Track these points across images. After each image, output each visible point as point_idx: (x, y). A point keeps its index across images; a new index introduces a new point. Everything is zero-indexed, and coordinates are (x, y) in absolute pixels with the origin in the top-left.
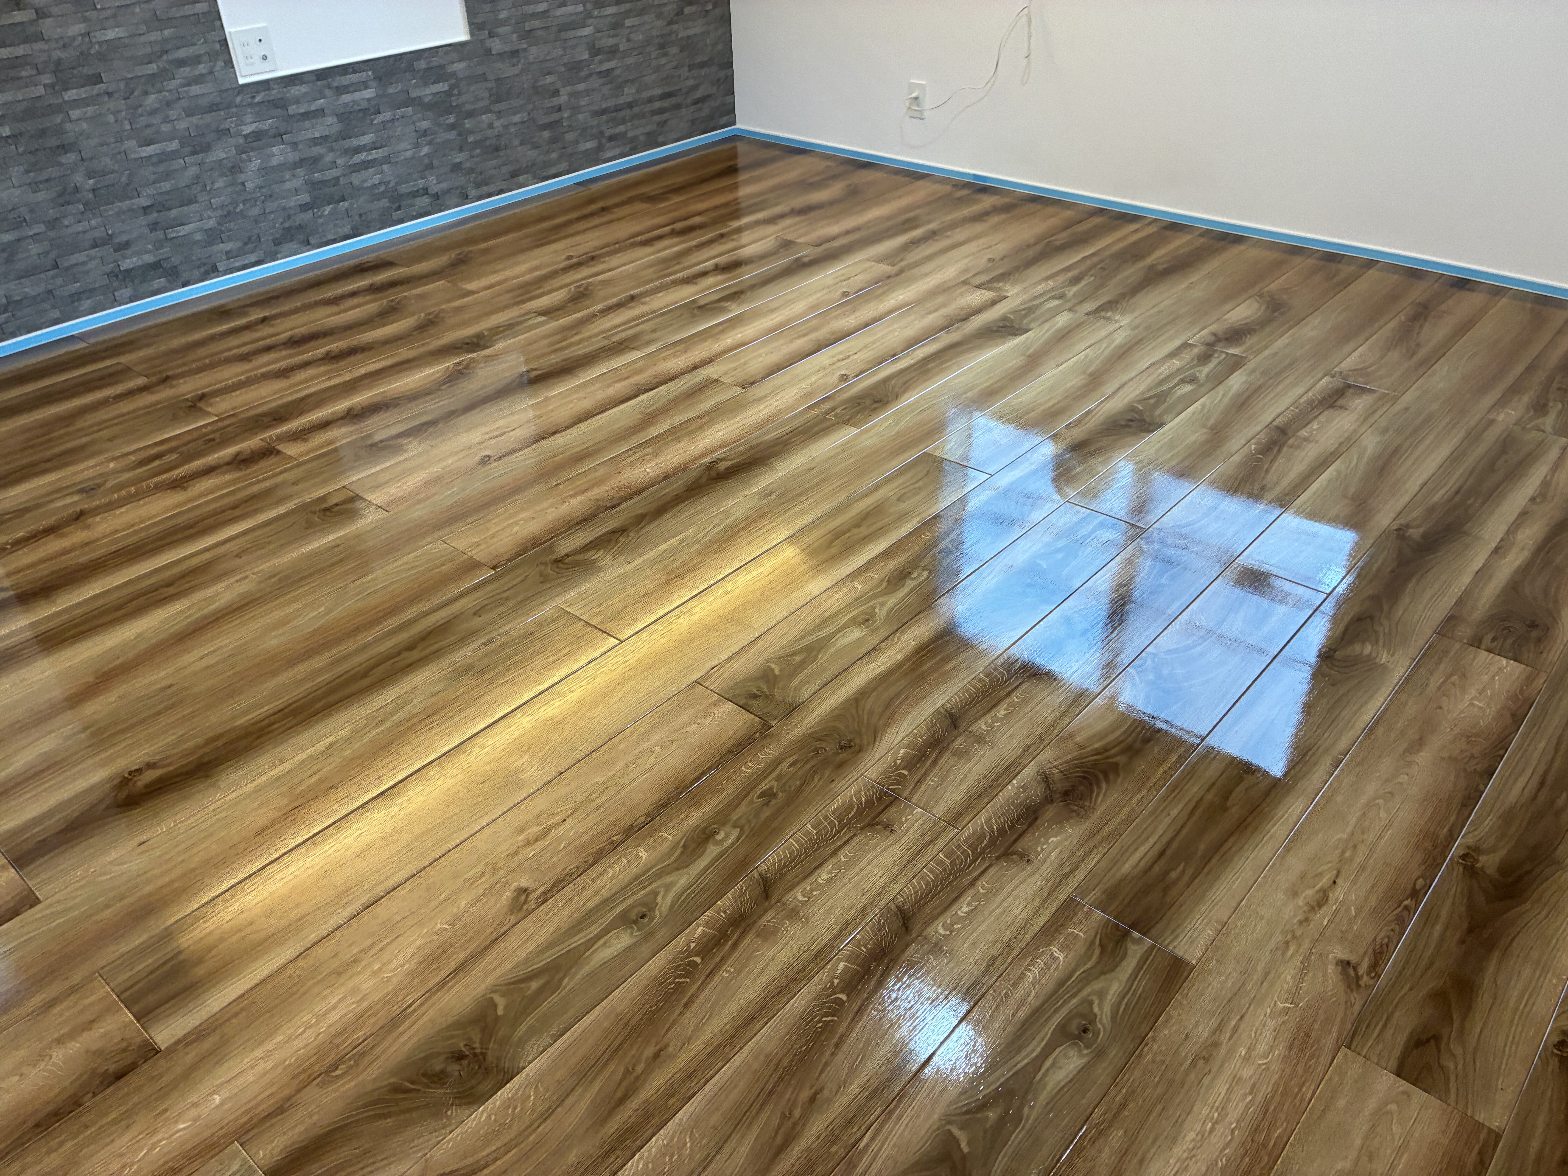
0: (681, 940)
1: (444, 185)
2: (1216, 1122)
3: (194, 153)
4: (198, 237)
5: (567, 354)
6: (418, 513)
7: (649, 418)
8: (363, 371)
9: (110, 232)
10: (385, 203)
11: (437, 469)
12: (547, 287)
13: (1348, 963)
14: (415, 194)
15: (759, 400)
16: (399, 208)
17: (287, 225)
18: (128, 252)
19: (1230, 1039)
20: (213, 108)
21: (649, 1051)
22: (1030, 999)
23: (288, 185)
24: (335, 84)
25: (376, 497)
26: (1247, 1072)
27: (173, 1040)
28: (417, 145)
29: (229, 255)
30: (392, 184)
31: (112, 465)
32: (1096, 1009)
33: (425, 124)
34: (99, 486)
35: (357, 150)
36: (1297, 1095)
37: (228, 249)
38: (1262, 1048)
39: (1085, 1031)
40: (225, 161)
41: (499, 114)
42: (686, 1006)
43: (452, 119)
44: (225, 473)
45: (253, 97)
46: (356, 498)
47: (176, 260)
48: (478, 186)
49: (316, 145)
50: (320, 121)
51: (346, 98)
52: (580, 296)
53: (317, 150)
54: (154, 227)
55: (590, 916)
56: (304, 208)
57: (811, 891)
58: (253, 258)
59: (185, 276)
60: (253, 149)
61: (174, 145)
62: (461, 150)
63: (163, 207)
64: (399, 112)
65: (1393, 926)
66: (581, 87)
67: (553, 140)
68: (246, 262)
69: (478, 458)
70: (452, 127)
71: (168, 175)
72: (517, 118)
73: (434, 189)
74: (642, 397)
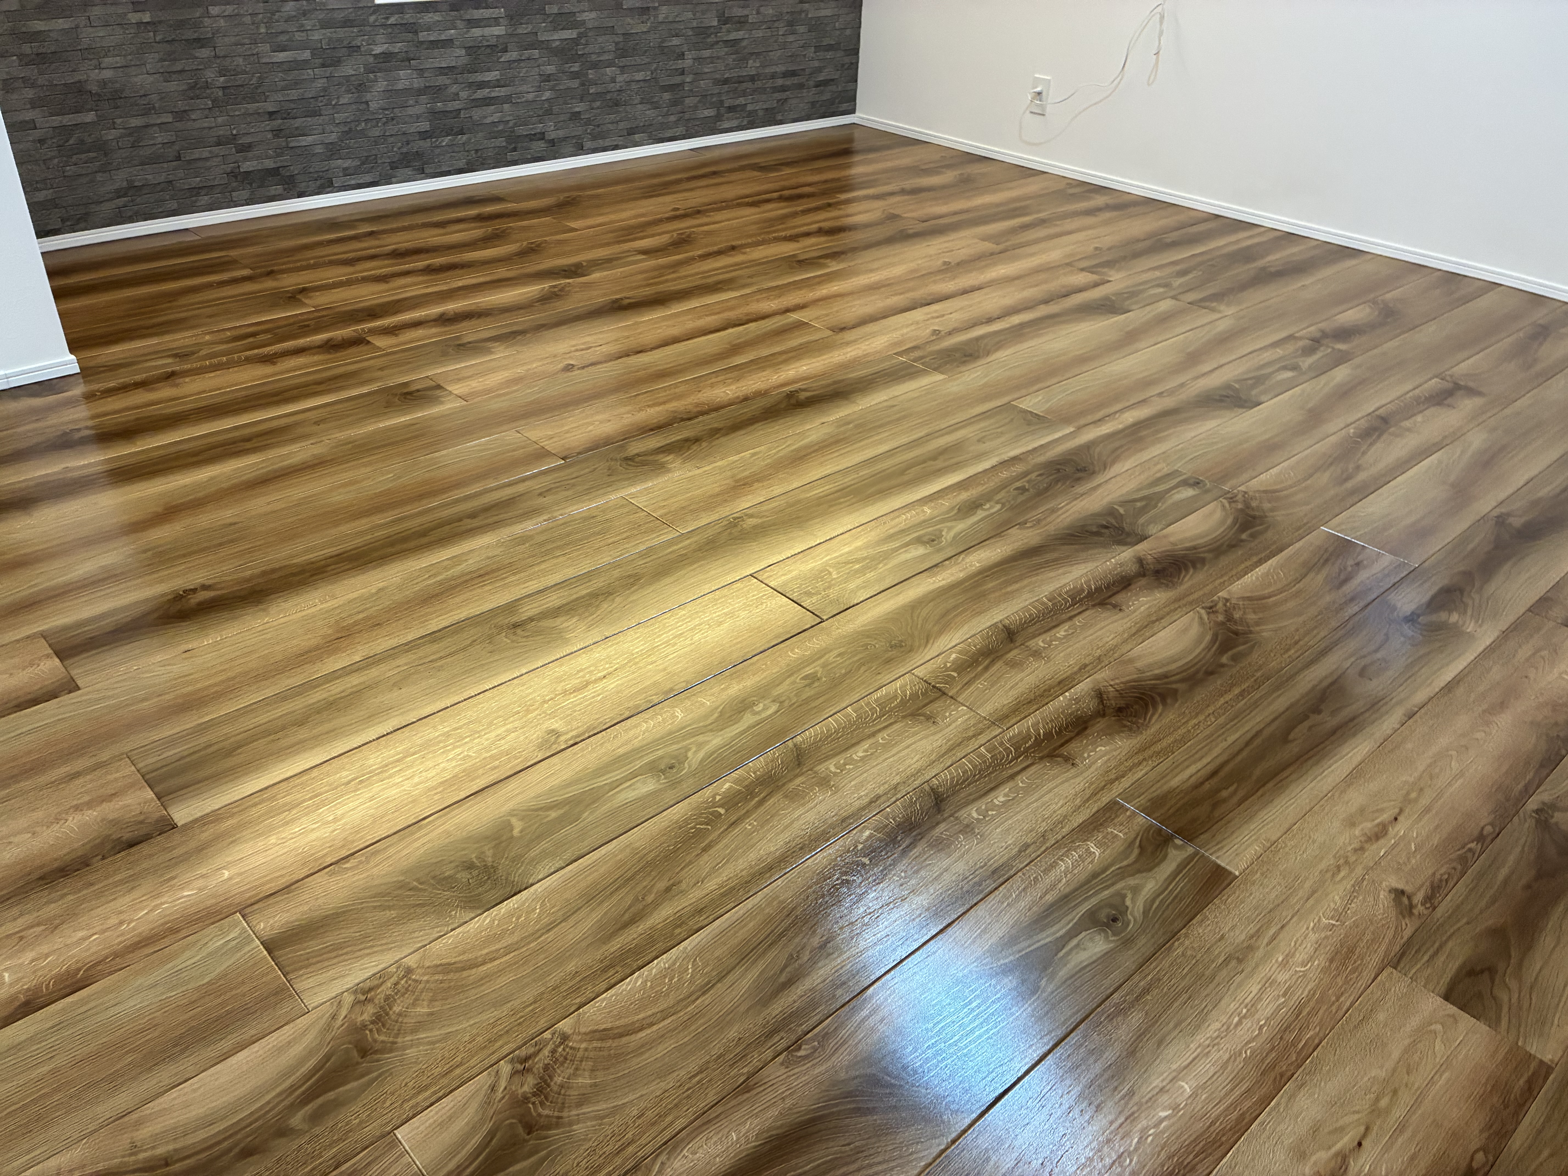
0: (708, 792)
1: (561, 133)
2: (1245, 1017)
3: (323, 66)
4: (319, 149)
5: (661, 288)
6: (498, 405)
7: (735, 349)
8: (461, 284)
9: (234, 132)
10: (501, 142)
11: (520, 370)
12: (650, 231)
13: (1403, 892)
14: (532, 137)
15: (848, 343)
16: (515, 149)
17: (405, 150)
18: (250, 154)
19: (1267, 945)
20: (347, 23)
21: (661, 885)
22: (1060, 885)
23: (410, 111)
24: (468, 17)
25: (457, 389)
26: (1282, 977)
27: (191, 819)
28: (539, 89)
29: (346, 172)
30: (511, 124)
31: (207, 337)
32: (1128, 902)
33: (550, 69)
34: (193, 353)
35: (482, 85)
36: (1333, 1003)
37: (346, 165)
38: (1300, 957)
39: (1115, 920)
40: (353, 78)
41: (623, 68)
42: (705, 850)
43: (576, 67)
44: (315, 354)
45: (387, 18)
46: (439, 387)
47: (295, 170)
48: (594, 138)
49: (441, 74)
50: (448, 51)
51: (476, 32)
52: (682, 242)
53: (442, 80)
54: (277, 133)
55: (618, 761)
56: (424, 135)
57: (845, 764)
58: (368, 178)
59: (302, 186)
60: (380, 71)
61: (307, 55)
62: (582, 100)
63: (288, 115)
64: (527, 53)
65: (1454, 864)
66: (707, 53)
67: (674, 103)
68: (361, 181)
69: (561, 366)
70: (575, 75)
71: (296, 84)
72: (640, 76)
73: (552, 135)
74: (730, 331)
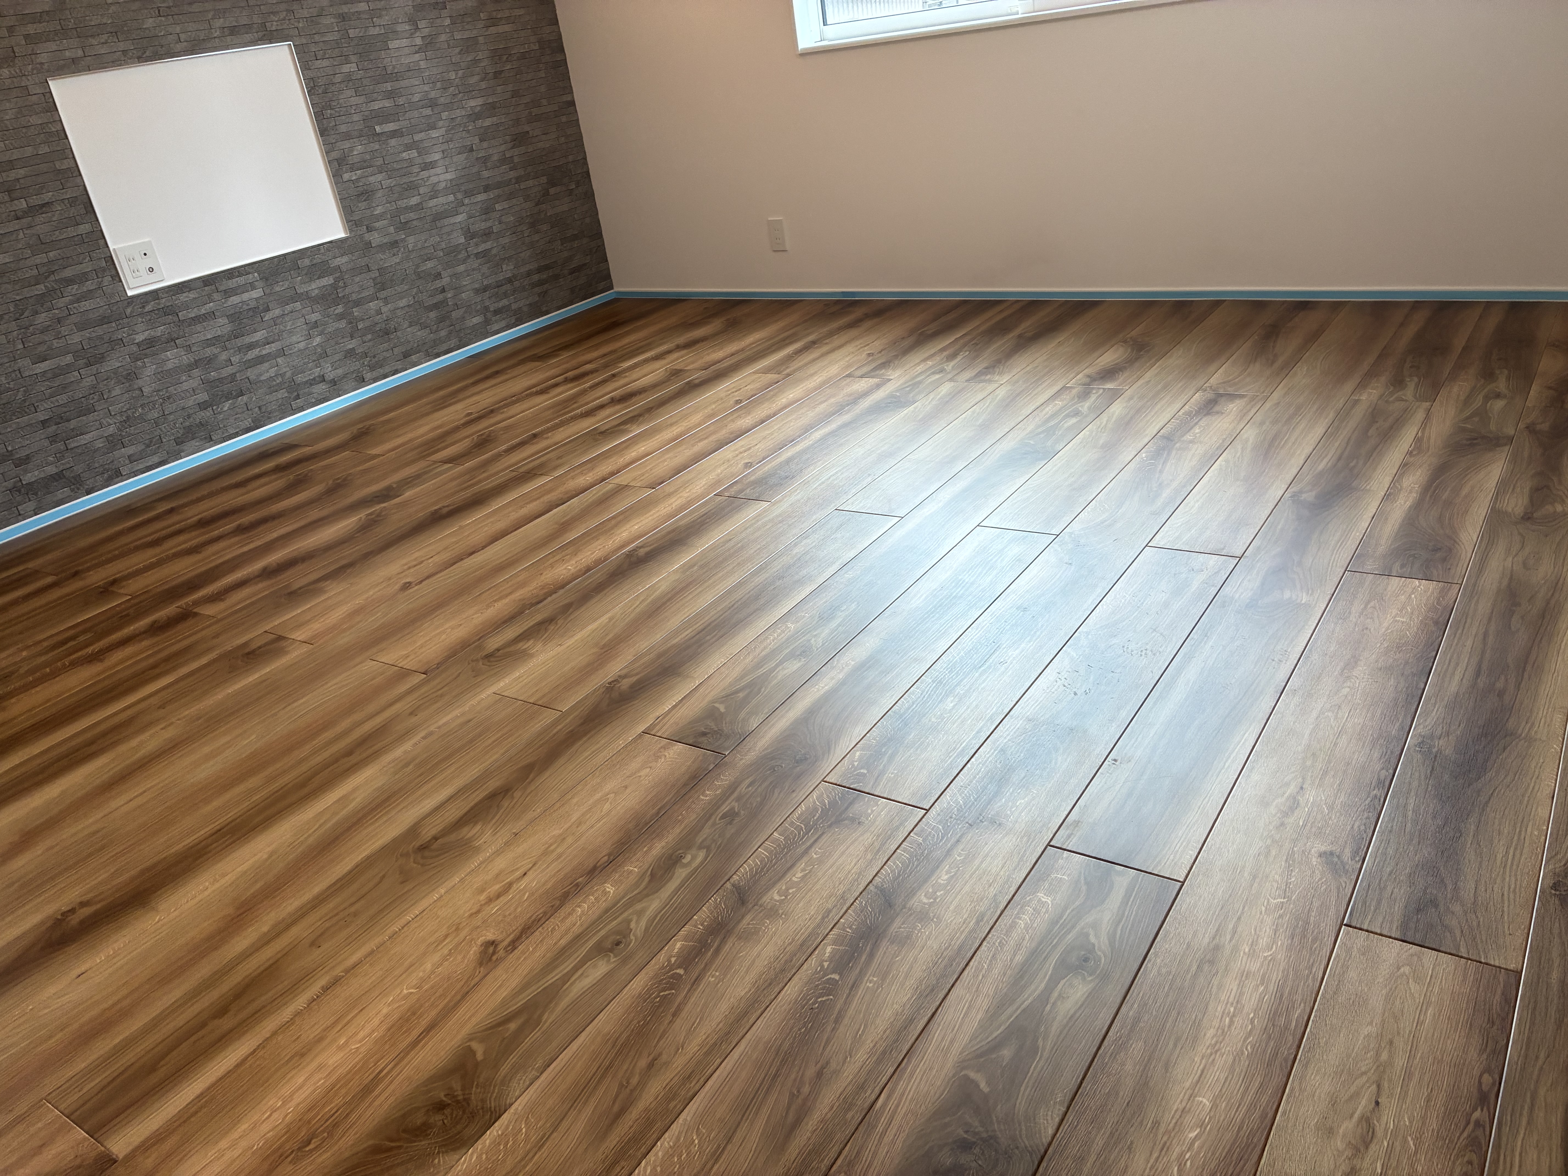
0: (662, 957)
1: (340, 372)
2: (1234, 1016)
3: (89, 364)
4: (99, 444)
5: (477, 489)
6: (344, 640)
7: (564, 527)
8: (276, 534)
9: (9, 448)
10: (283, 394)
11: (359, 601)
12: (451, 439)
13: (1331, 853)
14: (312, 383)
15: (669, 495)
16: (298, 397)
17: (187, 424)
18: (30, 466)
19: (1231, 940)
20: (104, 320)
21: (643, 1063)
22: (1025, 942)
23: (185, 386)
24: (223, 288)
25: (300, 635)
26: (1254, 967)
27: (131, 1148)
28: (310, 337)
29: (131, 459)
30: (288, 375)
31: (24, 654)
32: (1092, 939)
33: (314, 317)
35: (251, 346)
36: (1308, 976)
37: (130, 453)
38: (1263, 942)
39: (1086, 960)
40: (120, 369)
41: (386, 300)
42: (674, 1015)
43: (340, 309)
44: (142, 640)
45: (143, 308)
46: (281, 638)
47: (79, 469)
48: (372, 368)
49: (209, 346)
50: (211, 323)
51: (234, 300)
52: (484, 442)
53: (210, 351)
54: (53, 439)
55: (562, 954)
56: (203, 406)
57: (787, 889)
58: (156, 459)
59: (90, 483)
60: (146, 356)
61: (68, 359)
62: (352, 337)
63: (61, 419)
64: (288, 308)
65: (1366, 814)
66: (461, 268)
67: (441, 319)
68: (150, 463)
69: (398, 586)
70: (340, 317)
71: (64, 388)
72: (403, 303)
73: (330, 376)
74: (554, 512)
